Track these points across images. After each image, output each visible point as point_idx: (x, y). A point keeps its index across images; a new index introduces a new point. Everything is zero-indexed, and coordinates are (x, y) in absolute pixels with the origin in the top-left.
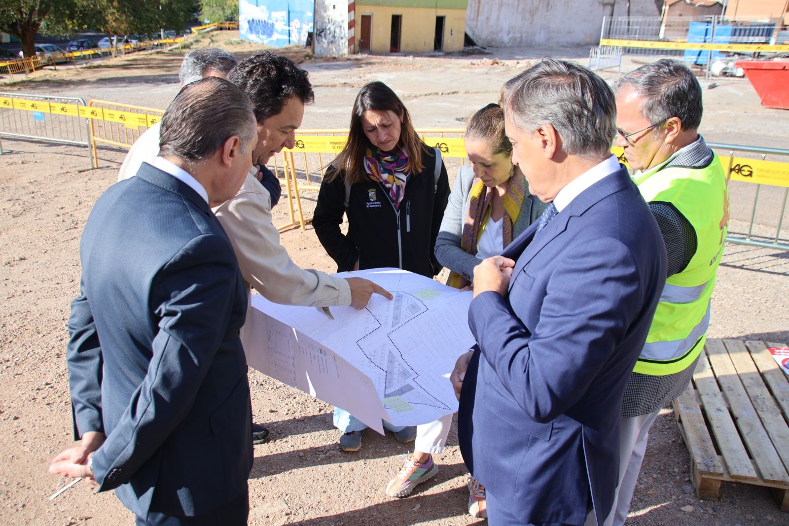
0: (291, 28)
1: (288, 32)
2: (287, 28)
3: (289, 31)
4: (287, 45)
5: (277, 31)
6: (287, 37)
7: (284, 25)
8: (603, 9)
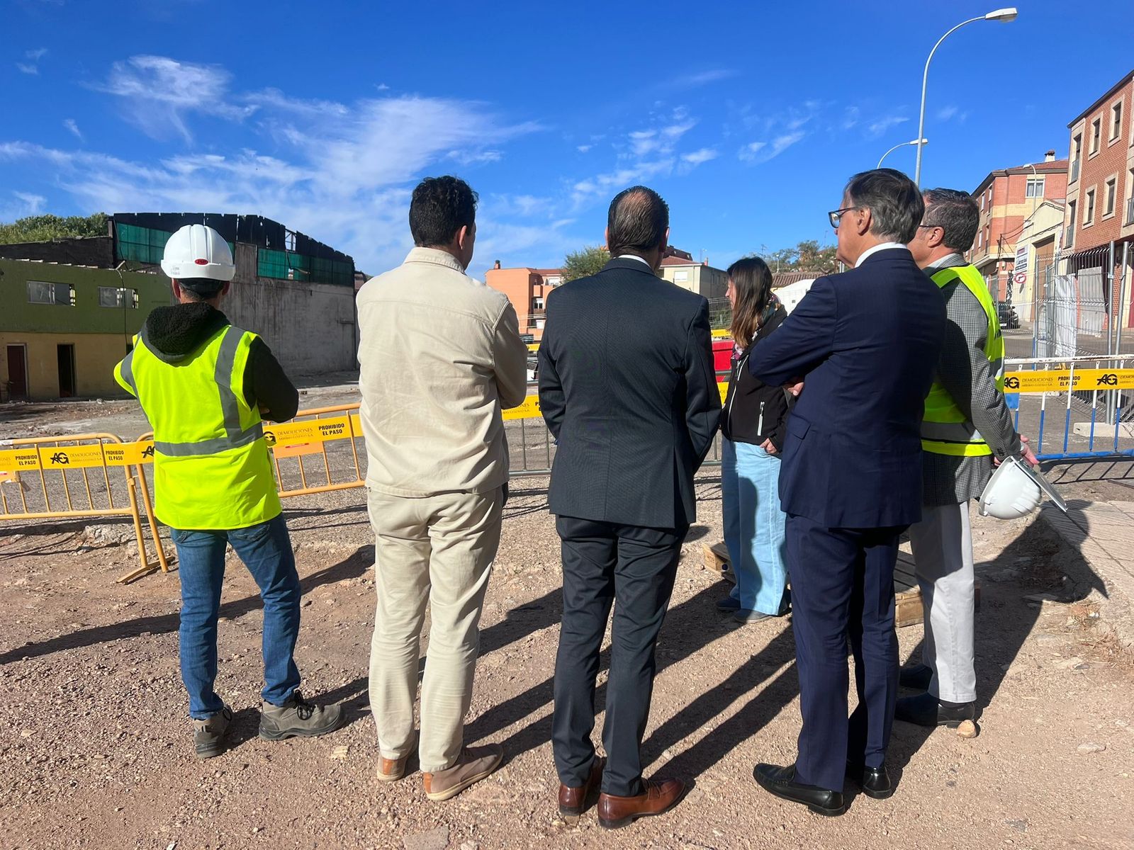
8: (343, 330)
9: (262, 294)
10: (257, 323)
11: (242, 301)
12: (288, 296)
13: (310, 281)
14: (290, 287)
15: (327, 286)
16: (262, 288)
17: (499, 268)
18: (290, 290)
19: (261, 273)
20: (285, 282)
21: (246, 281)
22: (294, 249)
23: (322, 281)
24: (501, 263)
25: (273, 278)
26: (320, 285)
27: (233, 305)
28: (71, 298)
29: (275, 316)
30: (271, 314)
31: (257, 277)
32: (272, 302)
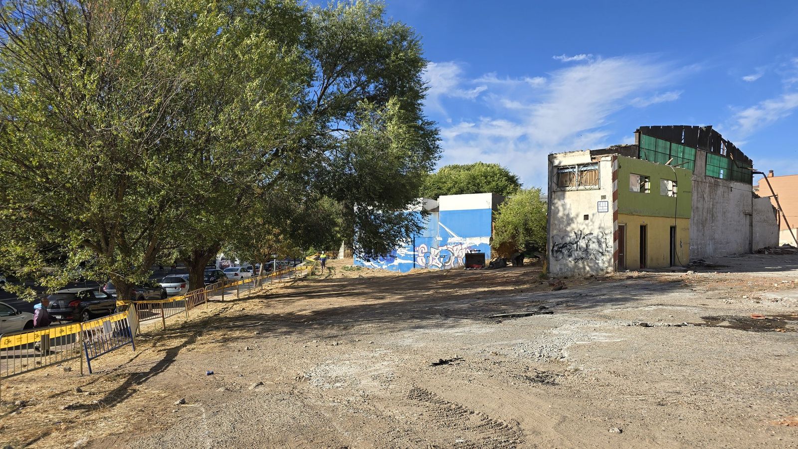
0: (416, 253)
1: (412, 256)
2: (412, 253)
3: (414, 255)
4: (412, 271)
5: (400, 257)
6: (412, 262)
7: (408, 250)
8: (746, 219)
9: (707, 190)
10: (704, 213)
11: (698, 195)
12: (720, 190)
13: (731, 180)
14: (721, 184)
15: (739, 184)
16: (708, 184)
17: (773, 176)
18: (721, 187)
19: (707, 174)
20: (718, 180)
21: (700, 180)
22: (725, 154)
23: (737, 180)
24: (774, 172)
25: (713, 177)
26: (735, 183)
27: (693, 198)
28: (647, 189)
29: (713, 208)
30: (711, 206)
31: (705, 176)
32: (712, 196)
